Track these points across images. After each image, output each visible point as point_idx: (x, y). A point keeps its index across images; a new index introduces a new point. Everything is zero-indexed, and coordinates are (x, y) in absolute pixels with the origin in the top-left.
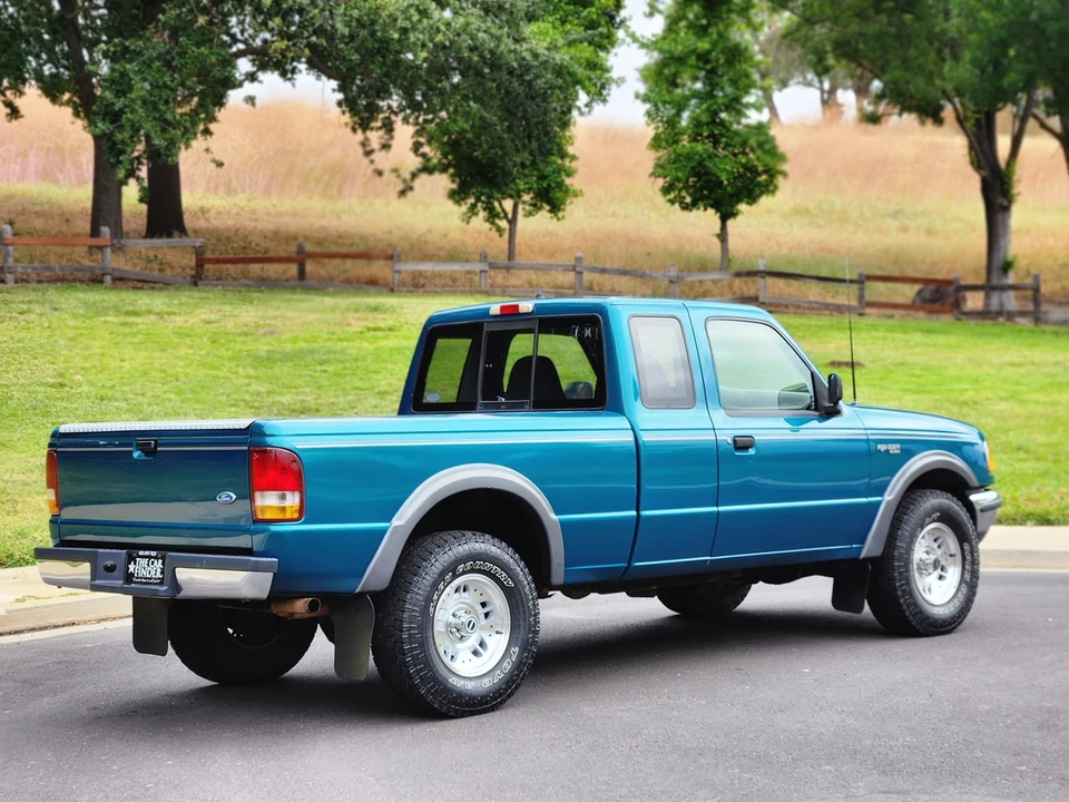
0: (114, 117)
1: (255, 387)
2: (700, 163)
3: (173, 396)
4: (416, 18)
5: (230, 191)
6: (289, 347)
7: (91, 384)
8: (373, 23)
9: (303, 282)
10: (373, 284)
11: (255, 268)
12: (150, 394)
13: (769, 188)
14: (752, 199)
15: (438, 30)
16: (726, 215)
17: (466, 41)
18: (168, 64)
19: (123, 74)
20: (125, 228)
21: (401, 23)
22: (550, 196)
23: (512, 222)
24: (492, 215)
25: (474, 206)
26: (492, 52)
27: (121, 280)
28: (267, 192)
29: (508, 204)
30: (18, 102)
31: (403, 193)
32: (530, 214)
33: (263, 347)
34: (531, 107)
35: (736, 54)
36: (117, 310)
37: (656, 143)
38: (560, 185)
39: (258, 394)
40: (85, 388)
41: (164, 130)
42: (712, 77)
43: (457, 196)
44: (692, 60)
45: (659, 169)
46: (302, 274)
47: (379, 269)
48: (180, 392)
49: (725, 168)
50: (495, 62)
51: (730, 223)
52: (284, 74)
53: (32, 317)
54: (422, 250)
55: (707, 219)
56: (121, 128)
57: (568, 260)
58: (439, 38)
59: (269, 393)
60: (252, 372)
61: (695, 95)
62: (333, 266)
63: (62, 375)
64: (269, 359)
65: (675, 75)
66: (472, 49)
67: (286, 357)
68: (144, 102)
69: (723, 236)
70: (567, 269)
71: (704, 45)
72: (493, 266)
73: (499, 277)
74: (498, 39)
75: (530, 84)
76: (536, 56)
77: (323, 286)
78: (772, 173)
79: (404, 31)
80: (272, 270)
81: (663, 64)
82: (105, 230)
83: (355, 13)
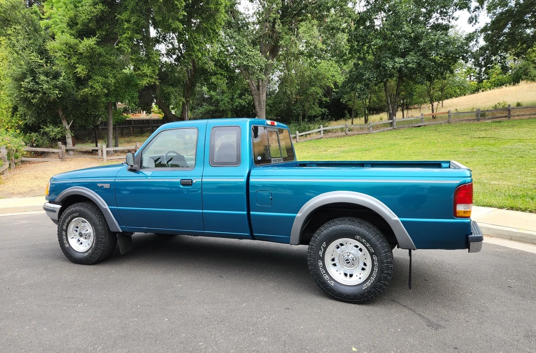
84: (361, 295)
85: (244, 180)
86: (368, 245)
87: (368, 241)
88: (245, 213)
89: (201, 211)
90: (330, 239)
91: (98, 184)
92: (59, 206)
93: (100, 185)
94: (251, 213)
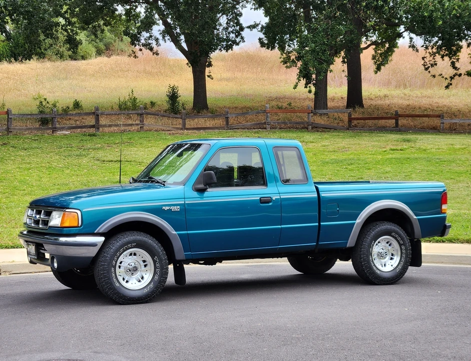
9: (397, 128)
15: (454, 9)
20: (330, 104)
21: (431, 8)
27: (317, 128)
31: (447, 87)
46: (397, 124)
47: (436, 122)
77: (407, 130)
84: (396, 276)
85: (316, 195)
86: (399, 239)
87: (400, 236)
88: (317, 224)
89: (280, 226)
90: (376, 238)
91: (164, 208)
92: (102, 239)
93: (166, 208)
94: (321, 223)
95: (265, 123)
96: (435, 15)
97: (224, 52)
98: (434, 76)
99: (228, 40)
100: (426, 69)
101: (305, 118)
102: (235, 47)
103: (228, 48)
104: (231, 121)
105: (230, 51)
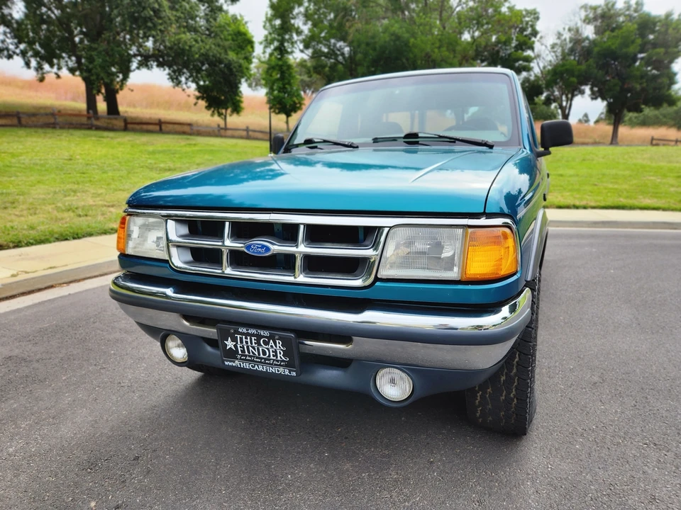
0: (89, 71)
1: (149, 161)
2: (281, 100)
3: (117, 164)
4: (194, 43)
5: (134, 106)
6: (160, 149)
7: (83, 159)
8: (179, 43)
9: (161, 131)
10: (184, 133)
11: (145, 127)
12: (107, 163)
13: (300, 108)
14: (295, 112)
16: (288, 115)
17: (211, 54)
18: (107, 53)
19: (91, 56)
20: (100, 114)
21: (189, 43)
22: (237, 109)
23: (225, 116)
24: (220, 114)
25: (213, 112)
26: (219, 58)
27: (98, 128)
28: (146, 108)
29: (224, 111)
30: (60, 73)
32: (231, 115)
33: (151, 148)
34: (232, 79)
35: (289, 67)
36: (95, 136)
37: (267, 94)
38: (239, 106)
39: (151, 163)
40: (81, 161)
41: (108, 76)
42: (282, 73)
43: (208, 108)
44: (277, 68)
45: (269, 101)
46: (161, 129)
47: (186, 129)
48: (120, 163)
49: (289, 103)
50: (221, 62)
51: (290, 118)
52: (148, 69)
53: (63, 137)
54: (198, 125)
55: (283, 117)
56: (92, 75)
57: (244, 127)
58: (202, 51)
59: (155, 163)
60: (147, 156)
61: (278, 80)
62: (171, 127)
63: (71, 156)
64: (153, 153)
65: (272, 73)
66: (213, 56)
67: (160, 152)
68: (100, 66)
69: (287, 122)
70: (244, 130)
71: (280, 63)
72: (222, 129)
73: (222, 132)
74: (220, 54)
75: (230, 70)
76: (233, 60)
77: (168, 133)
78: (301, 104)
79: (190, 47)
80: (151, 127)
81: (269, 69)
82: (91, 112)
83: (173, 39)
95: (54, 124)
96: (193, 49)
97: (5, 60)
98: (189, 96)
99: (7, 49)
100: (184, 90)
101: (84, 120)
102: (15, 57)
103: (10, 57)
104: (24, 121)
105: (11, 60)
